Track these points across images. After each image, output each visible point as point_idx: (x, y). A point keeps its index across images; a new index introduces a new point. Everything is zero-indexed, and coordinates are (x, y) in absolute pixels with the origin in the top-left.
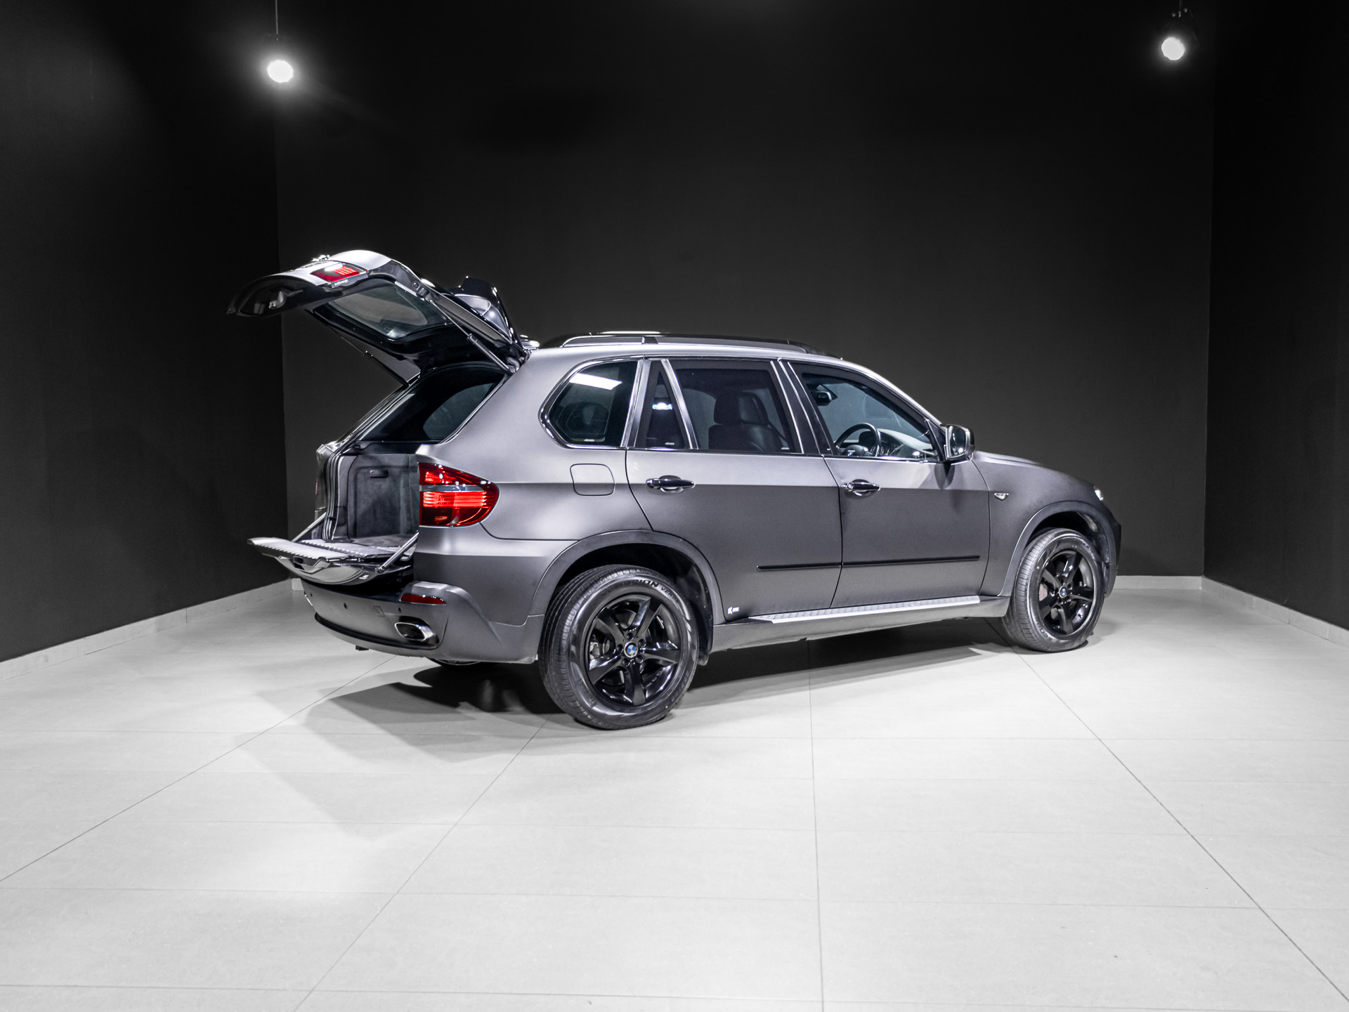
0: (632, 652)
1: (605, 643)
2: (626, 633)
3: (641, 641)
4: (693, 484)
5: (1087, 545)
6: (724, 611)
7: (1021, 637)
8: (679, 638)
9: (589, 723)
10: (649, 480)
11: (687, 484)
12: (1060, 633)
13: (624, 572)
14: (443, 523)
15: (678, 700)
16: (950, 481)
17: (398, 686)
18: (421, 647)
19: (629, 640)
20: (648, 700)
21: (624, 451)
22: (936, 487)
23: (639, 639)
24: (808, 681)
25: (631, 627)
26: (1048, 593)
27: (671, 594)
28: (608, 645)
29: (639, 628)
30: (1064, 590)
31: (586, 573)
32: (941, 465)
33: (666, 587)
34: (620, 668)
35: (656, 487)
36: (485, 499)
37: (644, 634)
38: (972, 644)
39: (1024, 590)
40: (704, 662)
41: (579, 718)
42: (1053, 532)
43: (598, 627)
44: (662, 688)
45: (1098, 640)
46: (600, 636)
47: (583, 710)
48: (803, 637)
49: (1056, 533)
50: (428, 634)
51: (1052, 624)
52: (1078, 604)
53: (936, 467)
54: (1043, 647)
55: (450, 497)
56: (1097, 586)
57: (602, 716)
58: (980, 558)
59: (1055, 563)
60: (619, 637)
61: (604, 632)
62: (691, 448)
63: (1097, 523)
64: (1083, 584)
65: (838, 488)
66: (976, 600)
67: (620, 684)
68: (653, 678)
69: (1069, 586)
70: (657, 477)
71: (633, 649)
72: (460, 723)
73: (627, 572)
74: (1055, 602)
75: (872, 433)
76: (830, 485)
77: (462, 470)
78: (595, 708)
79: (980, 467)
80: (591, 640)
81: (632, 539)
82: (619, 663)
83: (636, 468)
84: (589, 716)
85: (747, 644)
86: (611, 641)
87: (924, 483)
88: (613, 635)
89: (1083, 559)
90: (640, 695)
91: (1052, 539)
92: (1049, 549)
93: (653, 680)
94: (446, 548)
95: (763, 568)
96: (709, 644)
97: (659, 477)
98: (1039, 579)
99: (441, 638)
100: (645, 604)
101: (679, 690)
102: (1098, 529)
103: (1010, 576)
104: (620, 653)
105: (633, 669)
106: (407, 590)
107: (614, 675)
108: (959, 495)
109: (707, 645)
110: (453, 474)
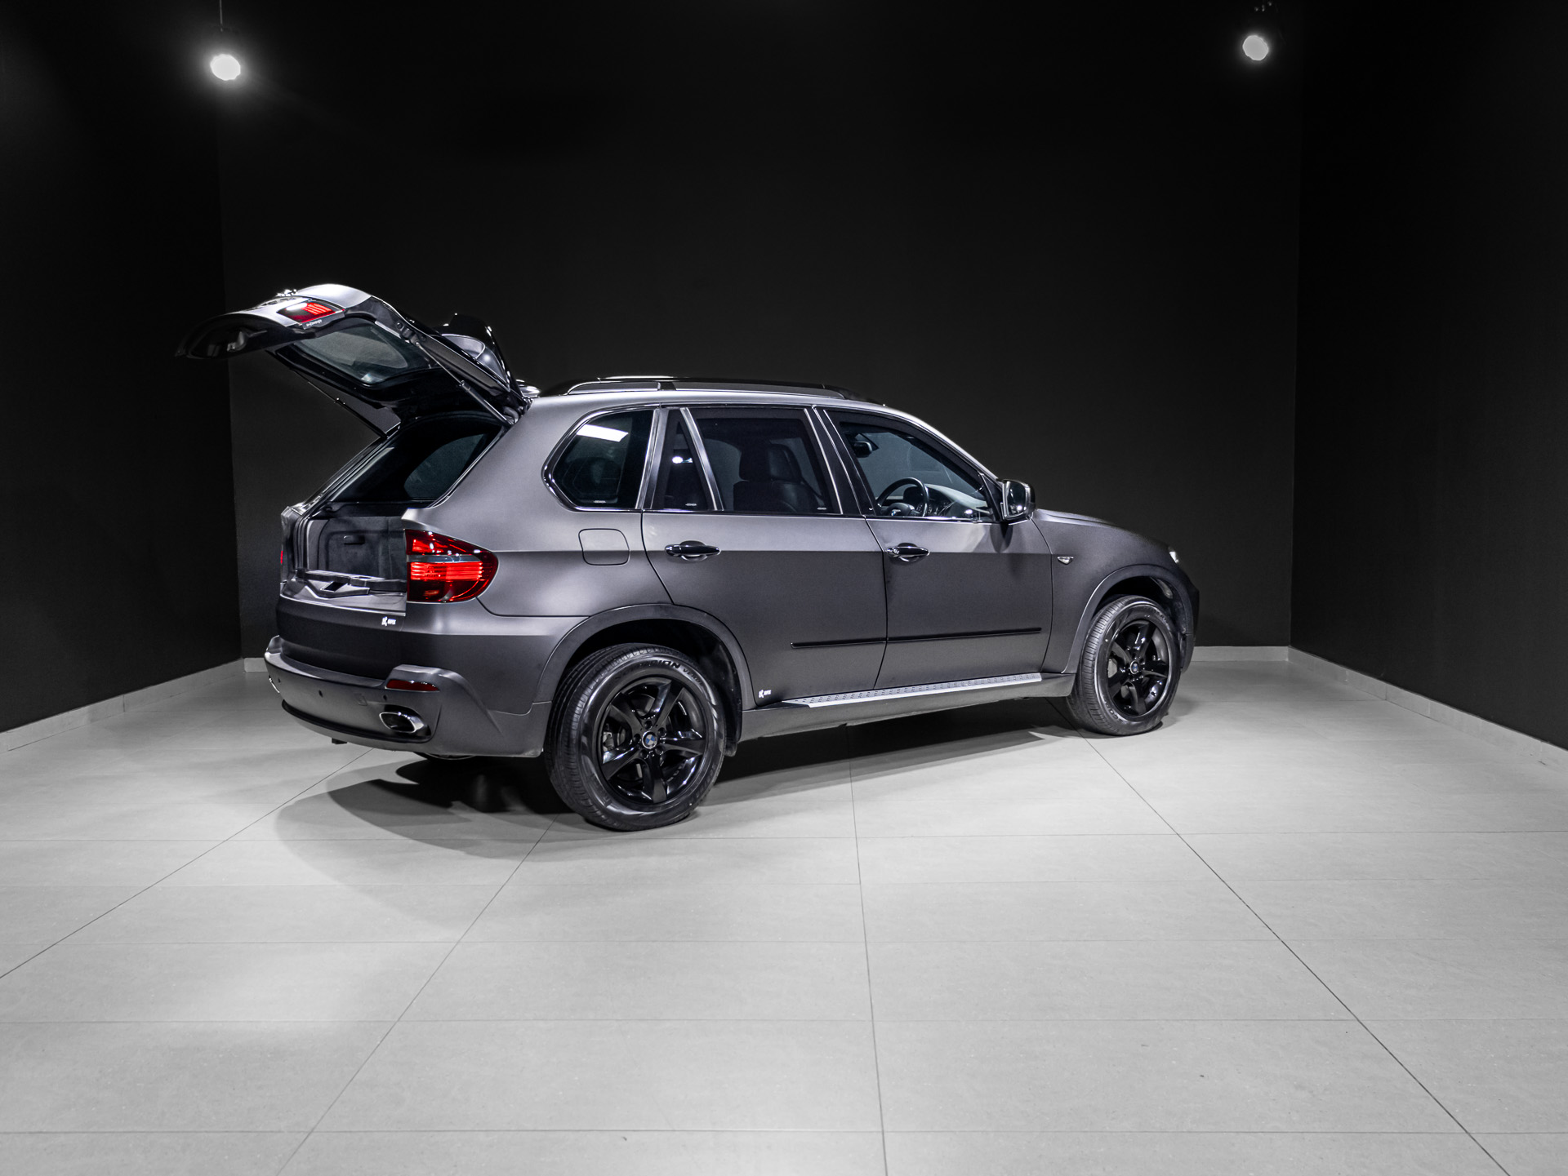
0: (651, 743)
1: (620, 733)
2: (643, 721)
3: (661, 730)
4: (718, 551)
5: (1161, 614)
6: (755, 694)
7: (1086, 718)
8: (704, 726)
9: (604, 824)
10: (669, 546)
11: (711, 551)
12: (1130, 714)
13: (642, 652)
14: (435, 599)
15: (703, 796)
16: (1008, 544)
17: (379, 784)
18: (410, 740)
19: (647, 728)
20: (669, 797)
21: (640, 514)
22: (992, 550)
23: (658, 728)
24: (848, 772)
25: (650, 714)
26: (1118, 669)
27: (695, 676)
28: (623, 735)
29: (659, 714)
30: (1135, 665)
31: (597, 653)
32: (997, 525)
33: (688, 668)
34: (637, 761)
35: (677, 555)
36: (482, 570)
37: (663, 722)
38: (1033, 727)
39: (1090, 666)
40: (732, 753)
41: (591, 818)
42: (1123, 600)
43: (611, 715)
44: (685, 782)
45: (1174, 721)
46: (614, 725)
47: (596, 809)
48: (844, 723)
49: (1126, 600)
50: (418, 725)
51: (1122, 703)
52: (1152, 681)
53: (991, 529)
54: (1113, 730)
55: (442, 569)
56: (1173, 660)
57: (618, 816)
58: (1042, 630)
59: (1125, 634)
60: (636, 725)
61: (619, 719)
62: (716, 509)
63: (1172, 589)
64: (1157, 658)
65: (882, 553)
66: (1037, 678)
67: (637, 779)
68: (675, 772)
69: (1141, 661)
70: (677, 542)
71: (652, 739)
72: (453, 826)
73: (645, 652)
74: (1126, 679)
75: (919, 489)
76: (873, 550)
77: (455, 537)
78: (609, 807)
79: (1041, 527)
80: (605, 730)
81: (650, 615)
82: (636, 756)
83: (653, 533)
84: (603, 816)
85: (780, 731)
86: (626, 731)
87: (980, 545)
88: (629, 723)
89: (1156, 631)
90: (662, 791)
91: (1122, 607)
92: (1118, 619)
93: (675, 774)
94: (438, 627)
95: (798, 645)
96: (737, 732)
97: (680, 543)
98: (1108, 654)
99: (433, 730)
100: (665, 687)
101: (704, 784)
102: (1174, 595)
103: (1075, 650)
104: (637, 744)
105: (652, 762)
106: (393, 675)
107: (630, 768)
108: (1017, 560)
109: (735, 733)
110: (445, 543)
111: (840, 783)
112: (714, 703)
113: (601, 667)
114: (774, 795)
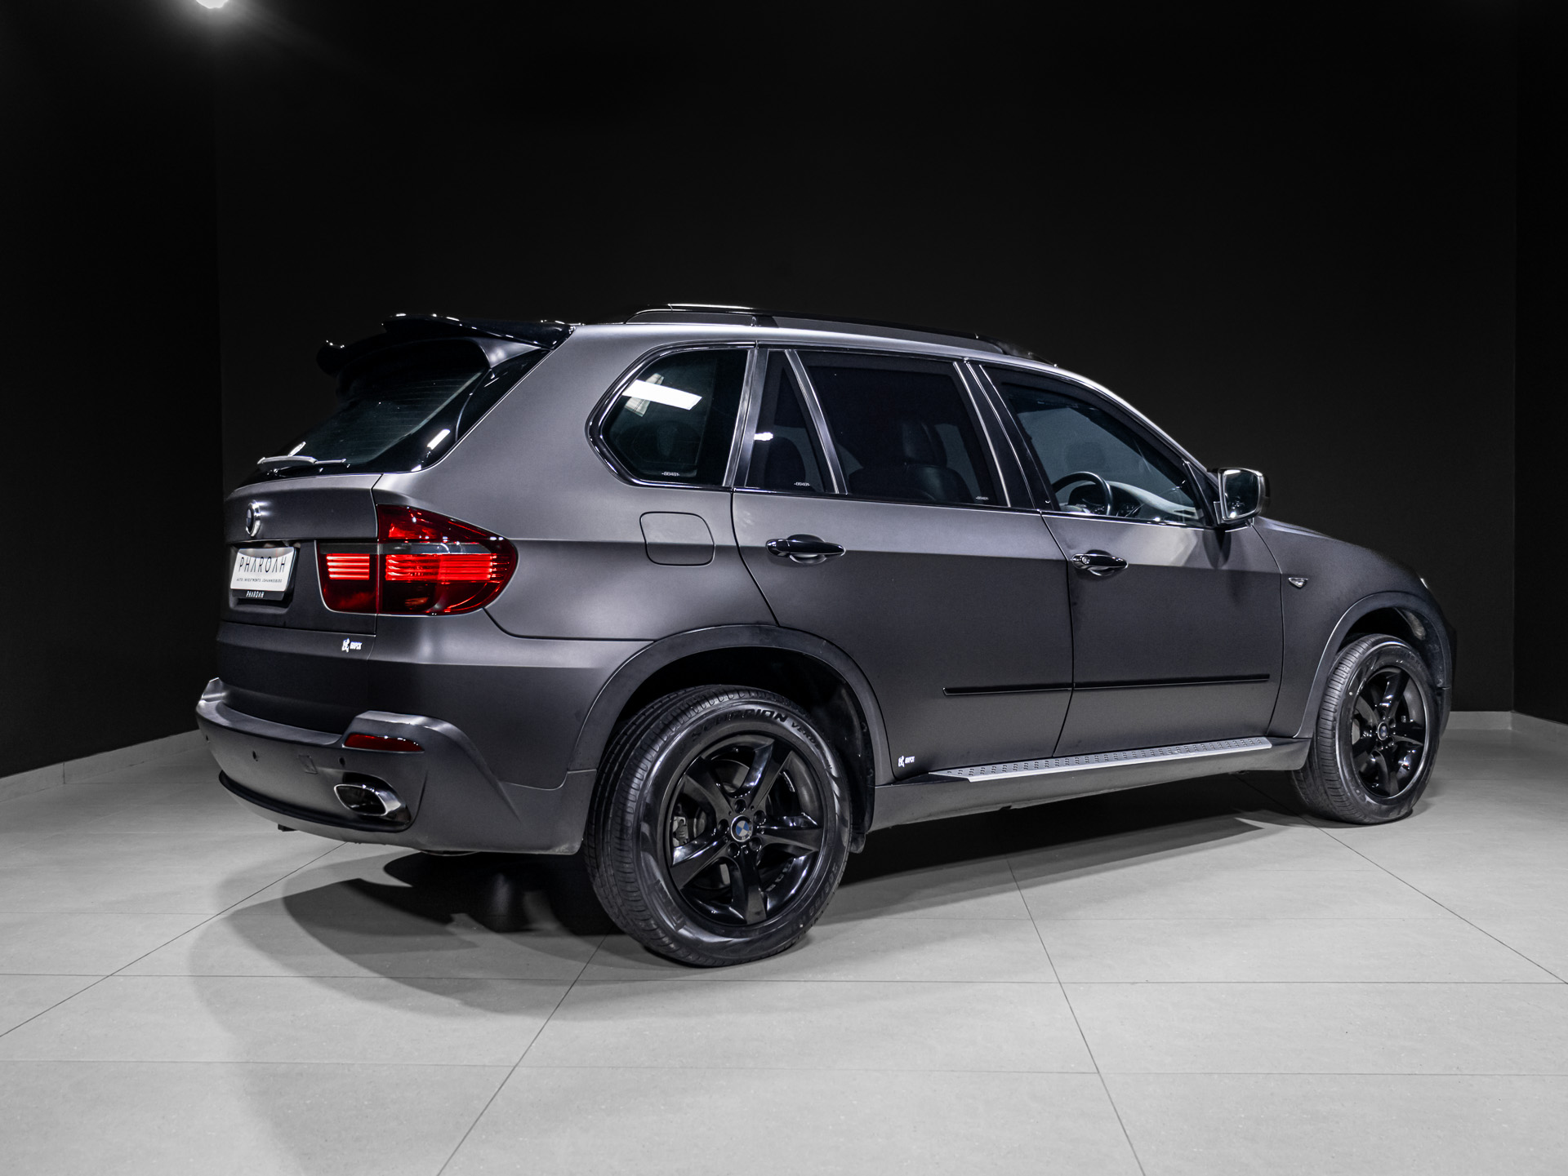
0: (743, 833)
1: (698, 818)
2: (733, 800)
3: (759, 813)
4: (842, 550)
5: (1416, 659)
6: (893, 762)
7: (1323, 801)
8: (821, 807)
9: (671, 955)
10: (771, 541)
11: (833, 549)
12: (1380, 793)
13: (731, 696)
14: (420, 610)
15: (819, 913)
16: (1226, 557)
17: (358, 886)
18: (380, 827)
19: (738, 811)
20: (771, 914)
21: (729, 494)
22: (1208, 565)
23: (754, 811)
24: (1008, 875)
25: (742, 790)
26: (1361, 734)
27: (808, 733)
28: (703, 821)
29: (756, 789)
30: (1384, 728)
31: (665, 698)
32: (1210, 532)
33: (799, 723)
34: (723, 860)
35: (783, 554)
36: (493, 567)
37: (761, 803)
38: (1239, 812)
39: (1330, 728)
40: (858, 848)
41: (654, 947)
42: (1368, 640)
43: (685, 791)
44: (793, 892)
45: (1426, 807)
46: (689, 806)
47: (661, 935)
48: (1006, 805)
49: (1373, 640)
50: (391, 805)
51: (1370, 779)
52: (1401, 750)
53: (1204, 534)
54: (1358, 816)
55: (433, 563)
56: (1430, 722)
57: (694, 945)
58: (1271, 677)
59: (1373, 684)
60: (723, 807)
61: (698, 798)
62: (837, 491)
63: (1427, 627)
64: (1408, 719)
65: (1066, 563)
66: (1265, 745)
67: (722, 886)
68: (778, 876)
69: (1391, 722)
70: (784, 536)
71: (745, 828)
72: (451, 954)
73: (737, 696)
74: (1372, 747)
75: (1099, 486)
76: (1054, 558)
77: (454, 517)
78: (682, 931)
79: (1267, 537)
80: (675, 813)
81: (745, 640)
82: (723, 852)
83: (749, 522)
84: (672, 946)
85: (924, 817)
86: (708, 815)
87: (1191, 558)
88: (713, 804)
89: (1410, 682)
90: (759, 904)
91: (1368, 649)
92: (1362, 667)
93: (778, 880)
94: (425, 653)
95: (954, 691)
96: (867, 818)
97: (787, 537)
98: (1351, 715)
99: (413, 811)
100: (765, 750)
101: (820, 895)
102: (1427, 635)
103: (1311, 706)
104: (722, 837)
105: (742, 860)
106: (355, 727)
107: (712, 872)
108: (1239, 579)
109: (863, 820)
110: (439, 526)
111: (1004, 891)
112: (834, 773)
113: (671, 718)
114: (914, 908)
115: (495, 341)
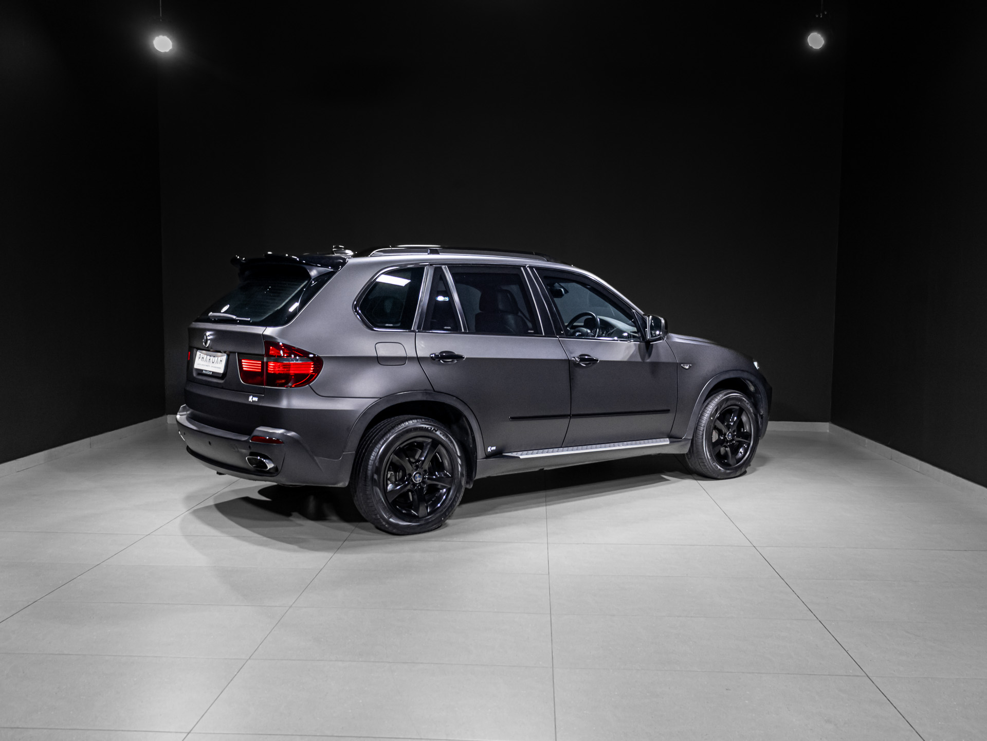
0: (418, 479)
1: (399, 473)
2: (414, 465)
3: (425, 471)
4: (464, 358)
5: (747, 402)
6: (485, 449)
7: (699, 468)
8: (453, 469)
9: (388, 530)
11: (460, 357)
12: (726, 465)
13: (413, 421)
14: (283, 385)
15: (451, 513)
16: (650, 356)
17: (247, 500)
18: (265, 475)
19: (416, 470)
20: (429, 514)
21: (414, 333)
22: (639, 359)
23: (423, 470)
24: (544, 499)
25: (418, 461)
26: (719, 437)
27: (447, 437)
28: (401, 474)
29: (423, 461)
30: (730, 434)
31: (385, 421)
32: (643, 344)
33: (443, 432)
34: (409, 490)
35: (437, 360)
36: (313, 368)
37: (426, 466)
38: (663, 472)
39: (701, 434)
40: (469, 486)
41: (379, 526)
42: (723, 393)
43: (393, 461)
44: (439, 505)
45: (754, 470)
46: (395, 467)
47: (382, 521)
48: (542, 468)
49: (725, 393)
50: (270, 466)
51: (720, 458)
52: (740, 445)
53: (639, 345)
54: (715, 475)
55: (288, 366)
56: (754, 432)
57: (396, 526)
58: (670, 411)
59: (724, 414)
60: (409, 468)
61: (398, 464)
62: (463, 331)
63: (755, 386)
64: (744, 430)
65: (569, 361)
66: (666, 442)
67: (409, 502)
68: (433, 497)
69: (734, 431)
70: (438, 352)
71: (419, 477)
72: (292, 529)
73: (416, 421)
74: (723, 443)
75: (594, 319)
76: (563, 358)
77: (297, 346)
78: (391, 520)
79: (672, 345)
80: (389, 470)
81: (420, 397)
82: (409, 487)
83: (423, 346)
84: (387, 526)
85: (501, 473)
86: (403, 471)
87: (632, 356)
88: (405, 466)
89: (744, 412)
90: (424, 510)
91: (722, 397)
92: (719, 405)
93: (433, 499)
94: (284, 404)
95: (513, 418)
96: (474, 473)
97: (439, 352)
98: (712, 427)
99: (279, 468)
100: (428, 444)
101: (452, 506)
102: (756, 390)
103: (692, 424)
104: (409, 480)
105: (418, 491)
106: (255, 433)
107: (406, 494)
108: (655, 366)
109: (472, 474)
110: (290, 350)
111: (539, 506)
112: (459, 454)
113: (387, 430)
114: (497, 513)
115: (314, 267)
